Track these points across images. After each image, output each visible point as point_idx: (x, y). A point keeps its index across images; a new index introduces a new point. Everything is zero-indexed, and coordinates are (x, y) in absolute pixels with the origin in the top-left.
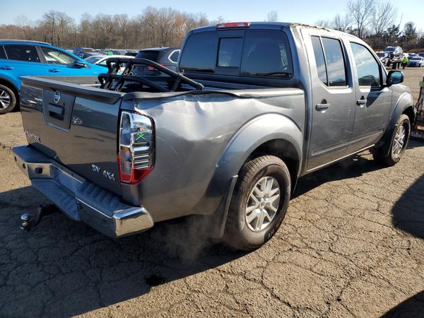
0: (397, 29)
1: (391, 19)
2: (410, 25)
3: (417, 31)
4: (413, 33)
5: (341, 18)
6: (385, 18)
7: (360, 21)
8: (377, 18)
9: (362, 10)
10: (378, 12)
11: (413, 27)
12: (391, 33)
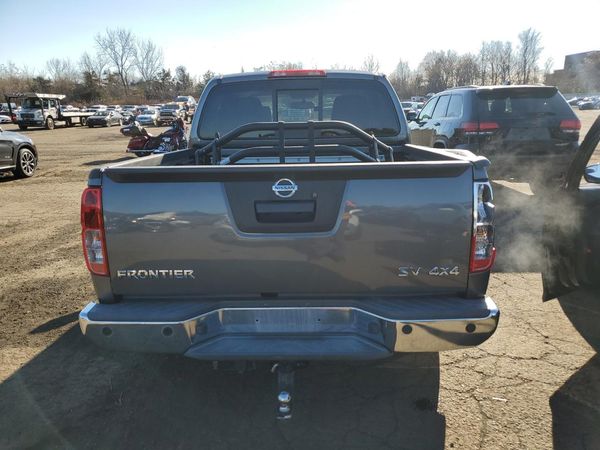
0: (168, 75)
1: (158, 62)
2: (181, 70)
3: (191, 77)
4: (188, 80)
5: (91, 58)
6: (151, 61)
7: (120, 63)
8: (140, 59)
9: (119, 48)
10: (139, 52)
11: (186, 72)
12: (163, 79)
